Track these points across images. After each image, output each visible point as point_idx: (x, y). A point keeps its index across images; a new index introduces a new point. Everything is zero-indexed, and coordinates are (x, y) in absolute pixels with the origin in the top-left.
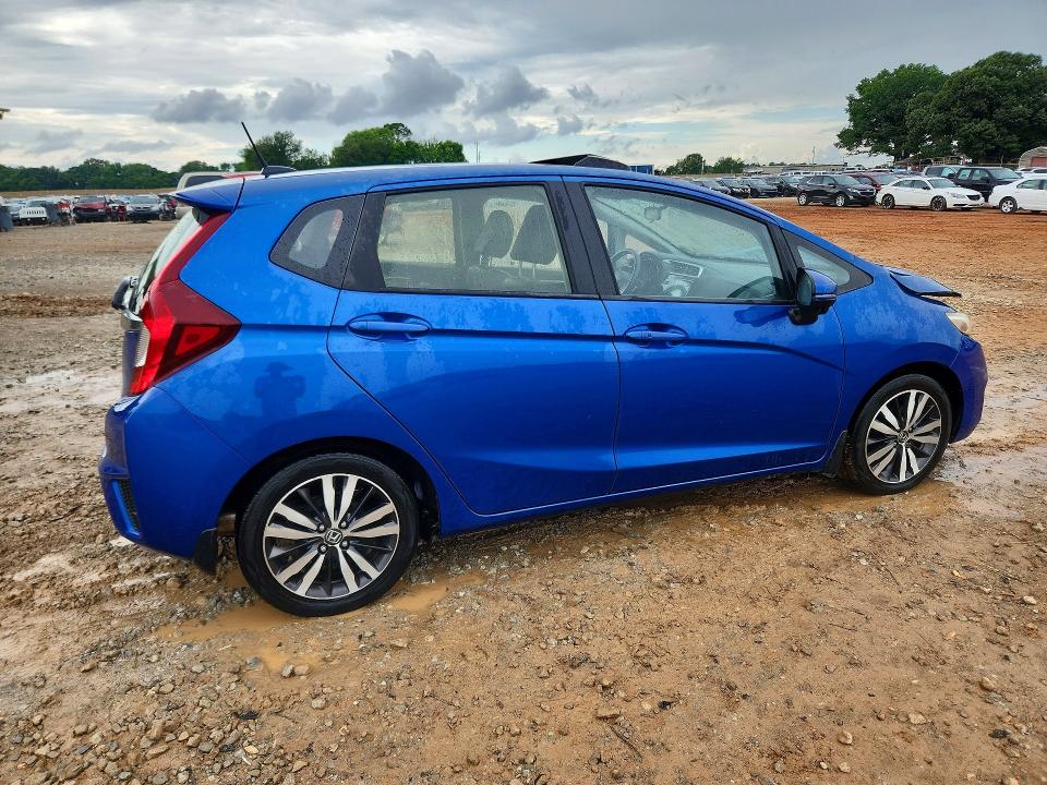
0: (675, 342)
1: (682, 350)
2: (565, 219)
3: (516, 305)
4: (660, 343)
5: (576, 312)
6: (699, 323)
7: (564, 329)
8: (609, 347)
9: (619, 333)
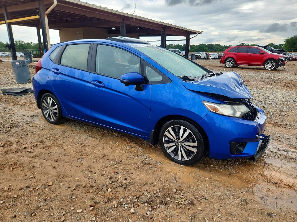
0: (103, 87)
1: (103, 89)
2: (90, 52)
3: (74, 71)
4: (99, 86)
5: (84, 74)
6: (108, 83)
7: (80, 78)
8: (88, 84)
9: (90, 81)
